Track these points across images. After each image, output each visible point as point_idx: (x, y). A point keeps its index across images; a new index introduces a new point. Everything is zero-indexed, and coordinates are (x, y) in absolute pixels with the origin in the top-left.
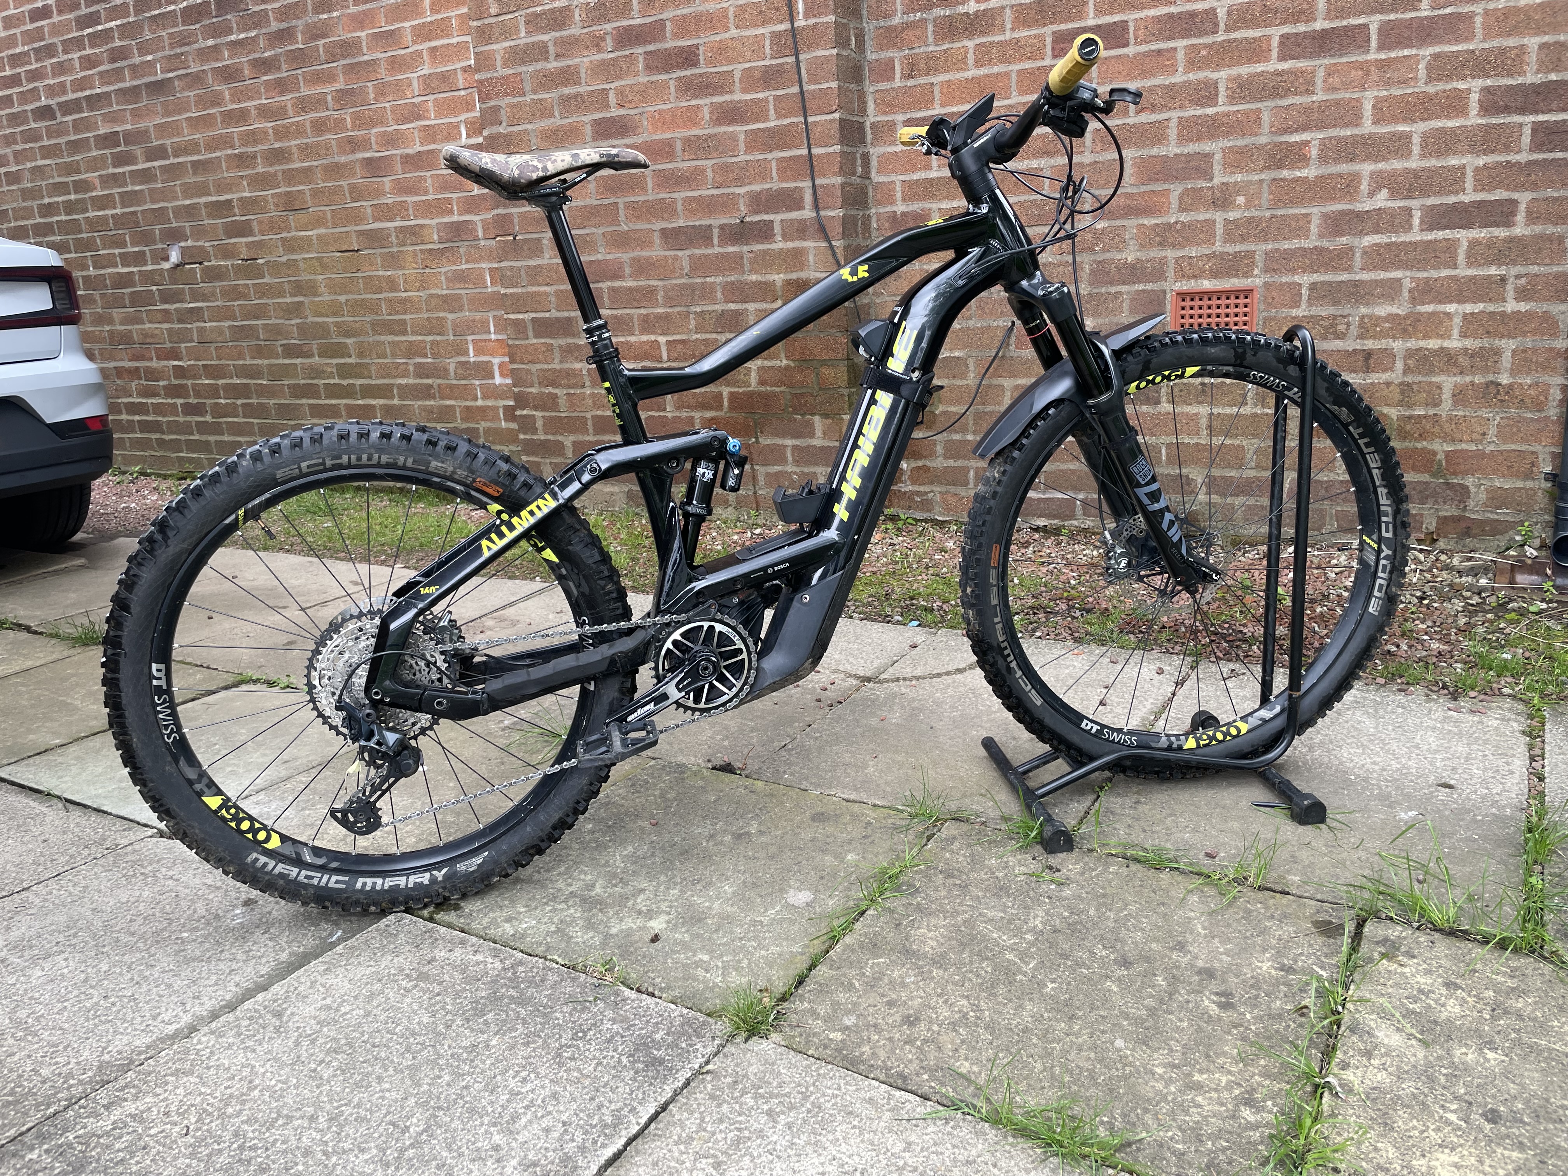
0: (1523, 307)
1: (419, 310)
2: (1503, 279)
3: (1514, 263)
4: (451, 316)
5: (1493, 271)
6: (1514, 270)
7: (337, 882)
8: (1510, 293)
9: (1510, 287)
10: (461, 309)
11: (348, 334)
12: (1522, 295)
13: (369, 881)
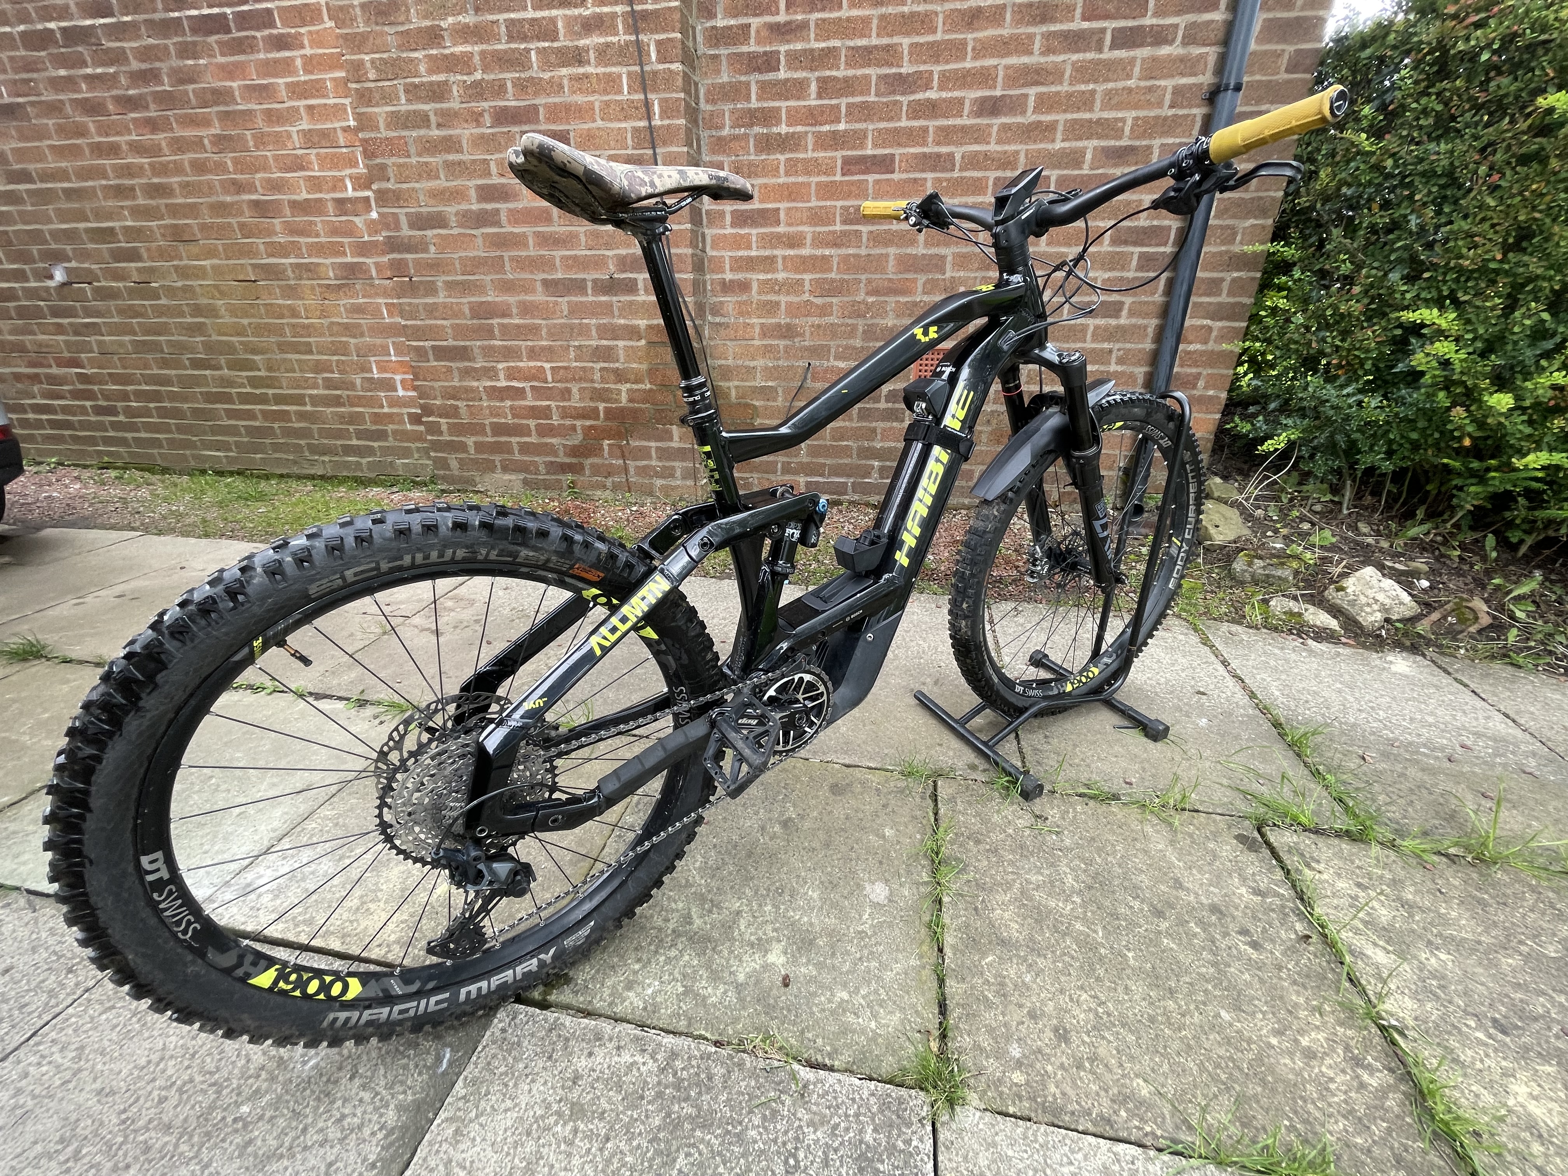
0: (1119, 368)
1: (322, 335)
2: (1111, 351)
3: (1118, 341)
4: (352, 341)
5: (1106, 345)
6: (1117, 346)
7: (437, 1003)
8: (1113, 360)
9: (1114, 356)
10: (362, 335)
11: (254, 351)
12: (1120, 361)
13: (473, 988)
